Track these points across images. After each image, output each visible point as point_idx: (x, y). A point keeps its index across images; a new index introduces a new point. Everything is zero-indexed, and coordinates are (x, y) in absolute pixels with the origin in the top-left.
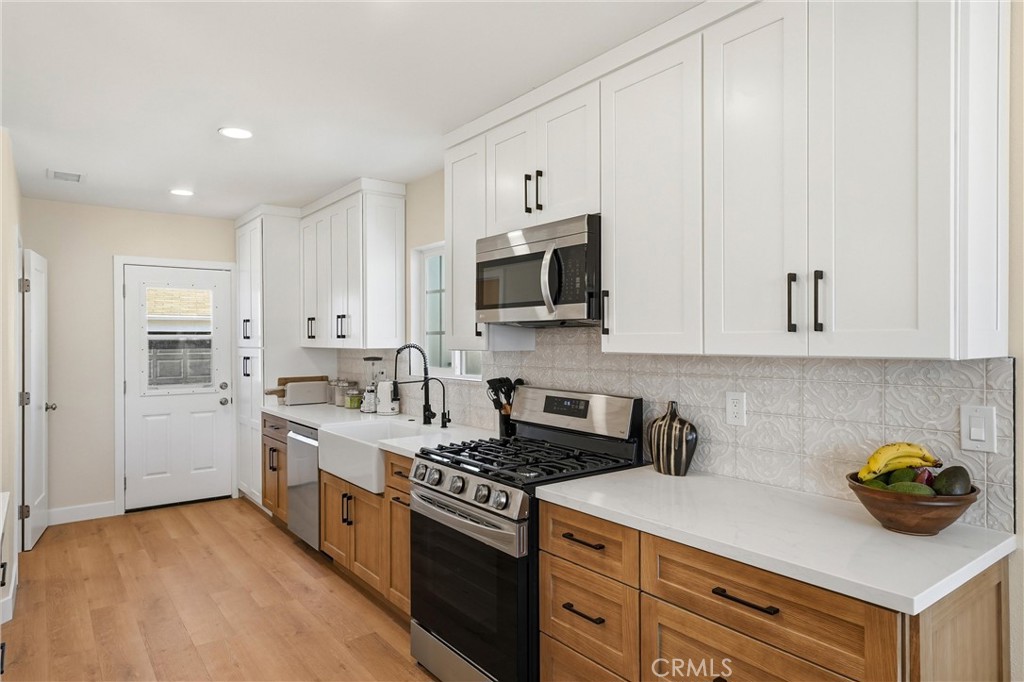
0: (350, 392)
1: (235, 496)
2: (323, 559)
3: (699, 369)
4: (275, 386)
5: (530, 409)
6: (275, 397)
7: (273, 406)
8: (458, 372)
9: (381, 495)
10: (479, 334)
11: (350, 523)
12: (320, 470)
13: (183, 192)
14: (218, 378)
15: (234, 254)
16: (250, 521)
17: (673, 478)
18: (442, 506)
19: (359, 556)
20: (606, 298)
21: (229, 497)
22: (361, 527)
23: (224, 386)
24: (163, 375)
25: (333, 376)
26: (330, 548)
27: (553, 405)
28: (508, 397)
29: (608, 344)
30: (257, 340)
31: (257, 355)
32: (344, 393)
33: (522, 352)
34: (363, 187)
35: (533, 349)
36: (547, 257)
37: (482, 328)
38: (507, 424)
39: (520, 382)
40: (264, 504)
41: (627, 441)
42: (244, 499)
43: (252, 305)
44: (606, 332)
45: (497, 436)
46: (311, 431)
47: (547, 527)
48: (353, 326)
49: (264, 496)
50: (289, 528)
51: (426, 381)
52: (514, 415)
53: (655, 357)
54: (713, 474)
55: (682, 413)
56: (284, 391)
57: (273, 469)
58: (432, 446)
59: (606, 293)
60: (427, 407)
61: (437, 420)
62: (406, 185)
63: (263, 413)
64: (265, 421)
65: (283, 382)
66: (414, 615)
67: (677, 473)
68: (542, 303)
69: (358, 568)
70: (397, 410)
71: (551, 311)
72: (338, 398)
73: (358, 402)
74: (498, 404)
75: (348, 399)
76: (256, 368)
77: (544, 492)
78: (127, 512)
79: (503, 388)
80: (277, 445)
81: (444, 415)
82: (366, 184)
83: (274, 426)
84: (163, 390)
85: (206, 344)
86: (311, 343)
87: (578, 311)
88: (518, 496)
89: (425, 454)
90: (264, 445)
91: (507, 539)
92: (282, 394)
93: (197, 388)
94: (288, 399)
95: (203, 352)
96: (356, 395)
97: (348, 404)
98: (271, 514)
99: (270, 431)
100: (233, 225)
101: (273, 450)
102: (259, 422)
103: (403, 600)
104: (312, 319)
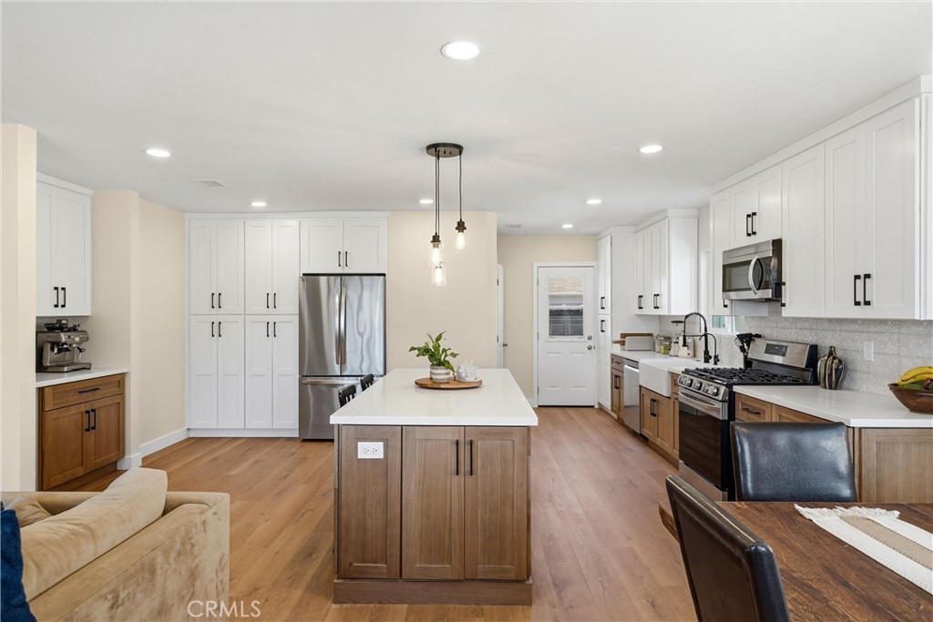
0: (664, 343)
1: (596, 407)
2: (643, 439)
3: (852, 327)
4: (619, 338)
5: (758, 352)
6: (619, 345)
7: (617, 350)
8: (730, 331)
9: (669, 398)
10: (725, 306)
11: (655, 415)
12: (640, 386)
13: (567, 226)
14: (587, 332)
15: (596, 257)
16: (603, 419)
17: (828, 391)
18: (692, 397)
19: (660, 434)
20: (783, 287)
21: (593, 407)
22: (660, 418)
23: (590, 338)
24: (555, 331)
25: (655, 334)
26: (646, 432)
27: (770, 349)
28: (749, 346)
29: (786, 312)
30: (608, 310)
31: (608, 318)
32: (661, 344)
33: (761, 317)
34: (669, 215)
35: (766, 315)
36: (753, 263)
37: (727, 302)
38: (748, 362)
39: (758, 336)
40: (612, 410)
41: (804, 370)
42: (601, 409)
43: (605, 289)
44: (783, 305)
45: (742, 367)
46: (635, 364)
47: (739, 406)
48: (663, 301)
49: (612, 405)
50: (625, 423)
51: (706, 335)
52: (750, 356)
53: (830, 320)
54: (858, 390)
55: (839, 354)
56: (624, 341)
57: (617, 388)
58: (693, 368)
59: (784, 284)
60: (706, 352)
61: (712, 361)
62: (699, 209)
63: (612, 355)
64: (612, 359)
65: (624, 336)
66: (681, 458)
67: (831, 388)
68: (750, 289)
69: (658, 441)
70: (692, 354)
71: (756, 294)
72: (657, 347)
73: (668, 349)
74: (742, 349)
75: (662, 347)
76: (608, 326)
77: (737, 389)
78: (539, 406)
79: (746, 339)
80: (619, 373)
81: (716, 357)
82: (670, 213)
83: (617, 361)
84: (558, 338)
85: (579, 313)
86: (640, 312)
87: (768, 293)
88: (723, 389)
89: (687, 372)
90: (612, 374)
91: (717, 410)
92: (623, 343)
93: (576, 338)
94: (626, 347)
95: (577, 318)
96: (667, 344)
97: (663, 351)
98: (615, 416)
99: (615, 365)
100: (596, 238)
101: (616, 376)
102: (609, 360)
103: (676, 453)
104: (640, 297)
